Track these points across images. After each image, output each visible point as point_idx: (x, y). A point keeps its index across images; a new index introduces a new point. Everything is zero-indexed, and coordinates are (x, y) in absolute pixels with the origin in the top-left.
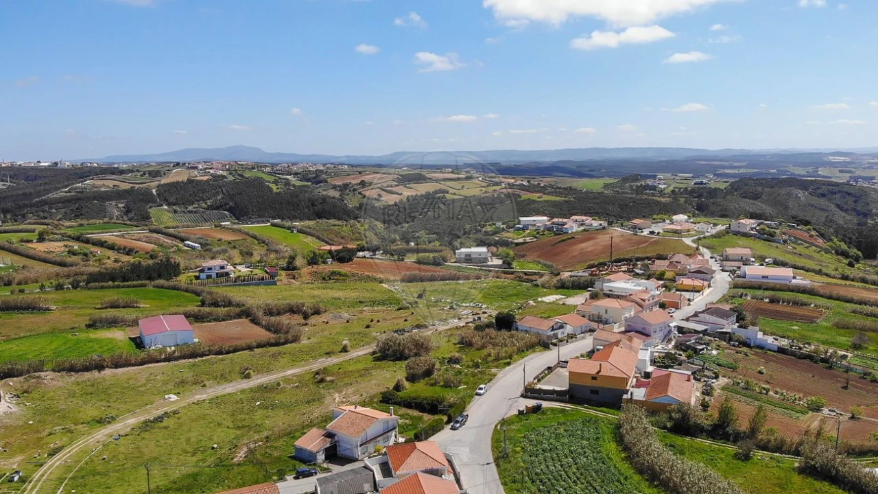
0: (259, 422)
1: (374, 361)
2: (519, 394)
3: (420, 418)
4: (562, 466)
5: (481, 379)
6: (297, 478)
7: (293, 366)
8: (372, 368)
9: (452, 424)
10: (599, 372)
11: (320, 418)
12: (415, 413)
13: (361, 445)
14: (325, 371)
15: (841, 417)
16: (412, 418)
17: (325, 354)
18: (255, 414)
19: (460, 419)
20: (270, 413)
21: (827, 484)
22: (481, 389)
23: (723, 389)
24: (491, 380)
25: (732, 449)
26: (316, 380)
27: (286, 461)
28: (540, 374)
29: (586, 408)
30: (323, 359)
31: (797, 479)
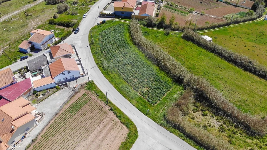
0: (6, 38)
1: (46, 5)
2: (98, 16)
3: (63, 30)
4: (111, 45)
5: (85, 11)
6: (21, 60)
7: (16, 10)
8: (45, 8)
9: (74, 31)
10: (124, 6)
11: (27, 33)
12: (62, 27)
13: (42, 45)
14: (28, 11)
15: (198, 15)
16: (61, 30)
17: (28, 2)
18: (4, 34)
19: (77, 29)
20: (9, 33)
21: (190, 42)
22: (84, 15)
23: (164, 6)
24: (88, 11)
25: (163, 31)
26: (25, 15)
27: (17, 53)
28: (105, 7)
29: (120, 19)
30: (27, 5)
31: (181, 40)
